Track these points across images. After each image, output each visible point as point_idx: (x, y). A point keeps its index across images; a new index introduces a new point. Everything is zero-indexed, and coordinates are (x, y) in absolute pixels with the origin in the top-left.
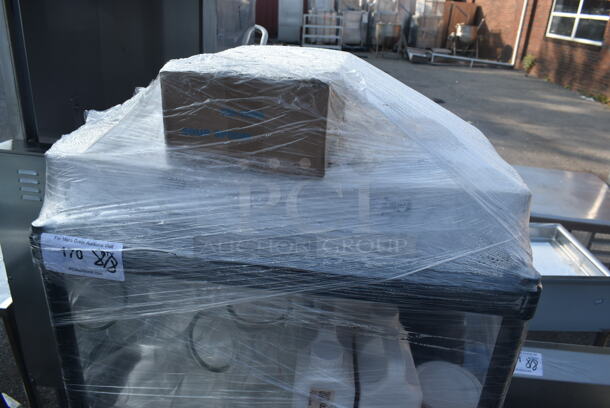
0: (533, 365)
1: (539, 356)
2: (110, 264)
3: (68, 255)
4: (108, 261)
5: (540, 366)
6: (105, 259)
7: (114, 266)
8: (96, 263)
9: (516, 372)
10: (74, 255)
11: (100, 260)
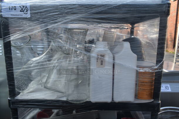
0: (167, 88)
1: (168, 85)
2: (25, 11)
3: (11, 9)
4: (25, 9)
5: (169, 88)
6: (24, 8)
7: (27, 11)
8: (21, 11)
9: (161, 91)
10: (13, 9)
11: (22, 9)
